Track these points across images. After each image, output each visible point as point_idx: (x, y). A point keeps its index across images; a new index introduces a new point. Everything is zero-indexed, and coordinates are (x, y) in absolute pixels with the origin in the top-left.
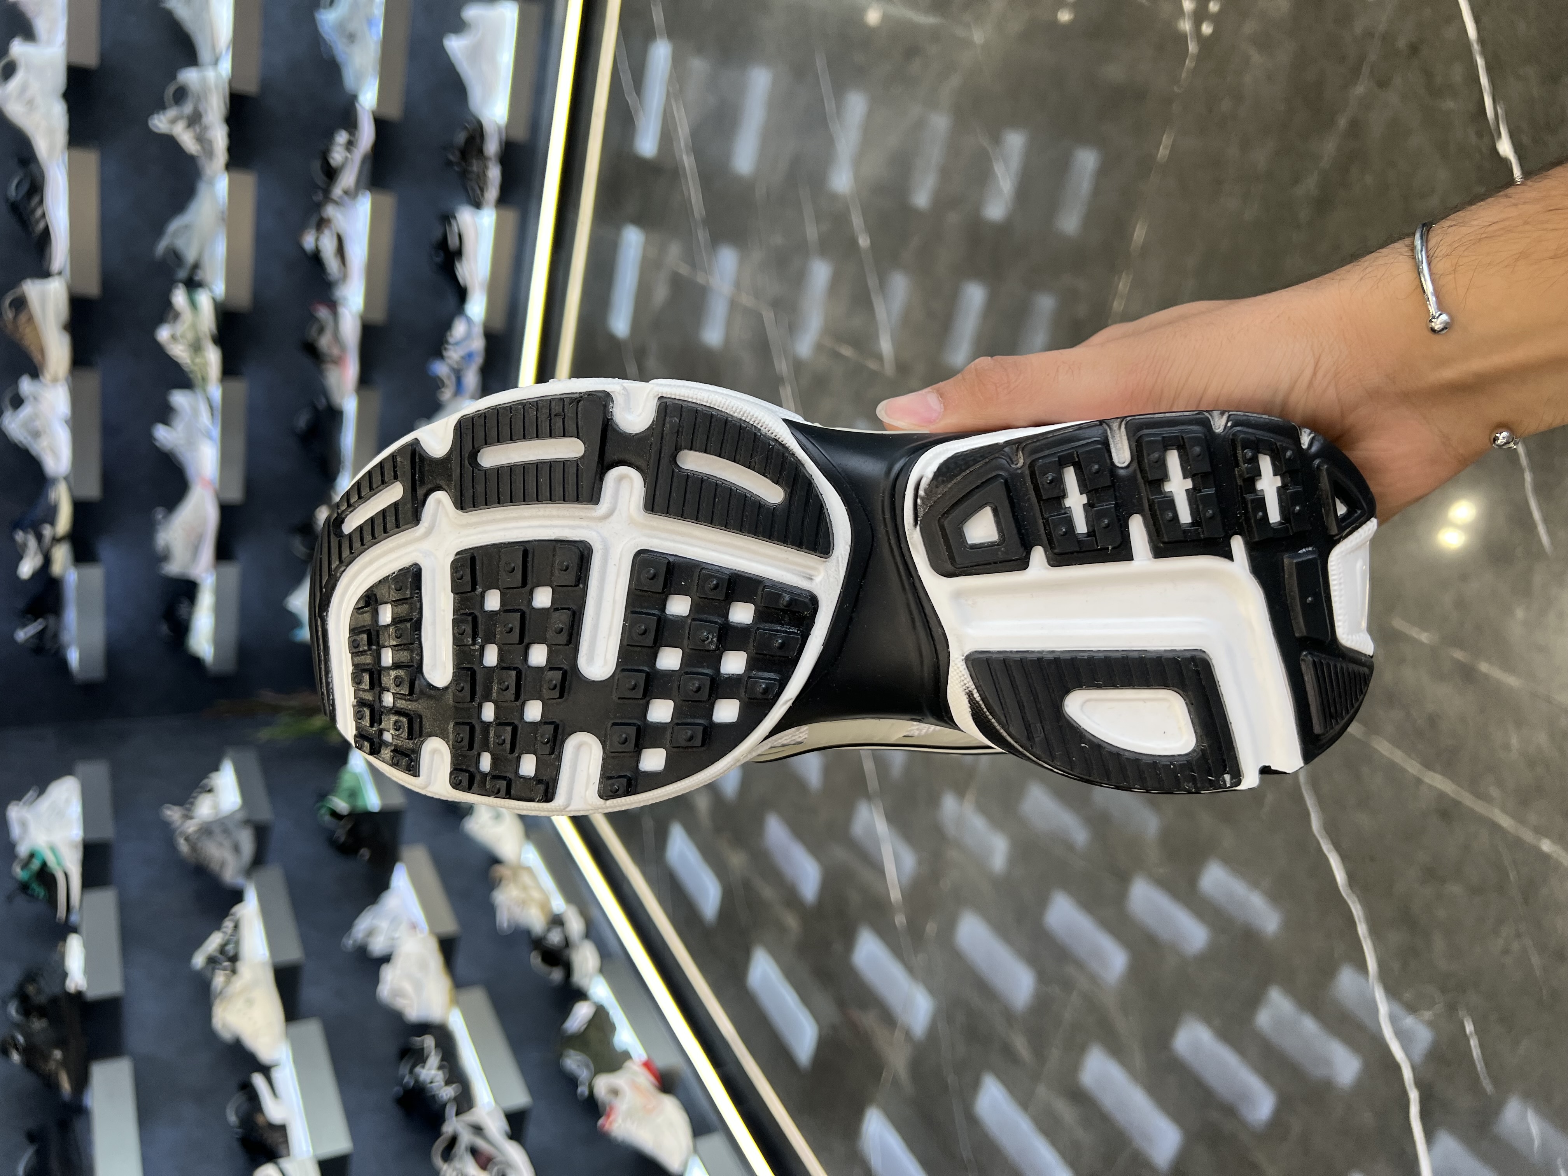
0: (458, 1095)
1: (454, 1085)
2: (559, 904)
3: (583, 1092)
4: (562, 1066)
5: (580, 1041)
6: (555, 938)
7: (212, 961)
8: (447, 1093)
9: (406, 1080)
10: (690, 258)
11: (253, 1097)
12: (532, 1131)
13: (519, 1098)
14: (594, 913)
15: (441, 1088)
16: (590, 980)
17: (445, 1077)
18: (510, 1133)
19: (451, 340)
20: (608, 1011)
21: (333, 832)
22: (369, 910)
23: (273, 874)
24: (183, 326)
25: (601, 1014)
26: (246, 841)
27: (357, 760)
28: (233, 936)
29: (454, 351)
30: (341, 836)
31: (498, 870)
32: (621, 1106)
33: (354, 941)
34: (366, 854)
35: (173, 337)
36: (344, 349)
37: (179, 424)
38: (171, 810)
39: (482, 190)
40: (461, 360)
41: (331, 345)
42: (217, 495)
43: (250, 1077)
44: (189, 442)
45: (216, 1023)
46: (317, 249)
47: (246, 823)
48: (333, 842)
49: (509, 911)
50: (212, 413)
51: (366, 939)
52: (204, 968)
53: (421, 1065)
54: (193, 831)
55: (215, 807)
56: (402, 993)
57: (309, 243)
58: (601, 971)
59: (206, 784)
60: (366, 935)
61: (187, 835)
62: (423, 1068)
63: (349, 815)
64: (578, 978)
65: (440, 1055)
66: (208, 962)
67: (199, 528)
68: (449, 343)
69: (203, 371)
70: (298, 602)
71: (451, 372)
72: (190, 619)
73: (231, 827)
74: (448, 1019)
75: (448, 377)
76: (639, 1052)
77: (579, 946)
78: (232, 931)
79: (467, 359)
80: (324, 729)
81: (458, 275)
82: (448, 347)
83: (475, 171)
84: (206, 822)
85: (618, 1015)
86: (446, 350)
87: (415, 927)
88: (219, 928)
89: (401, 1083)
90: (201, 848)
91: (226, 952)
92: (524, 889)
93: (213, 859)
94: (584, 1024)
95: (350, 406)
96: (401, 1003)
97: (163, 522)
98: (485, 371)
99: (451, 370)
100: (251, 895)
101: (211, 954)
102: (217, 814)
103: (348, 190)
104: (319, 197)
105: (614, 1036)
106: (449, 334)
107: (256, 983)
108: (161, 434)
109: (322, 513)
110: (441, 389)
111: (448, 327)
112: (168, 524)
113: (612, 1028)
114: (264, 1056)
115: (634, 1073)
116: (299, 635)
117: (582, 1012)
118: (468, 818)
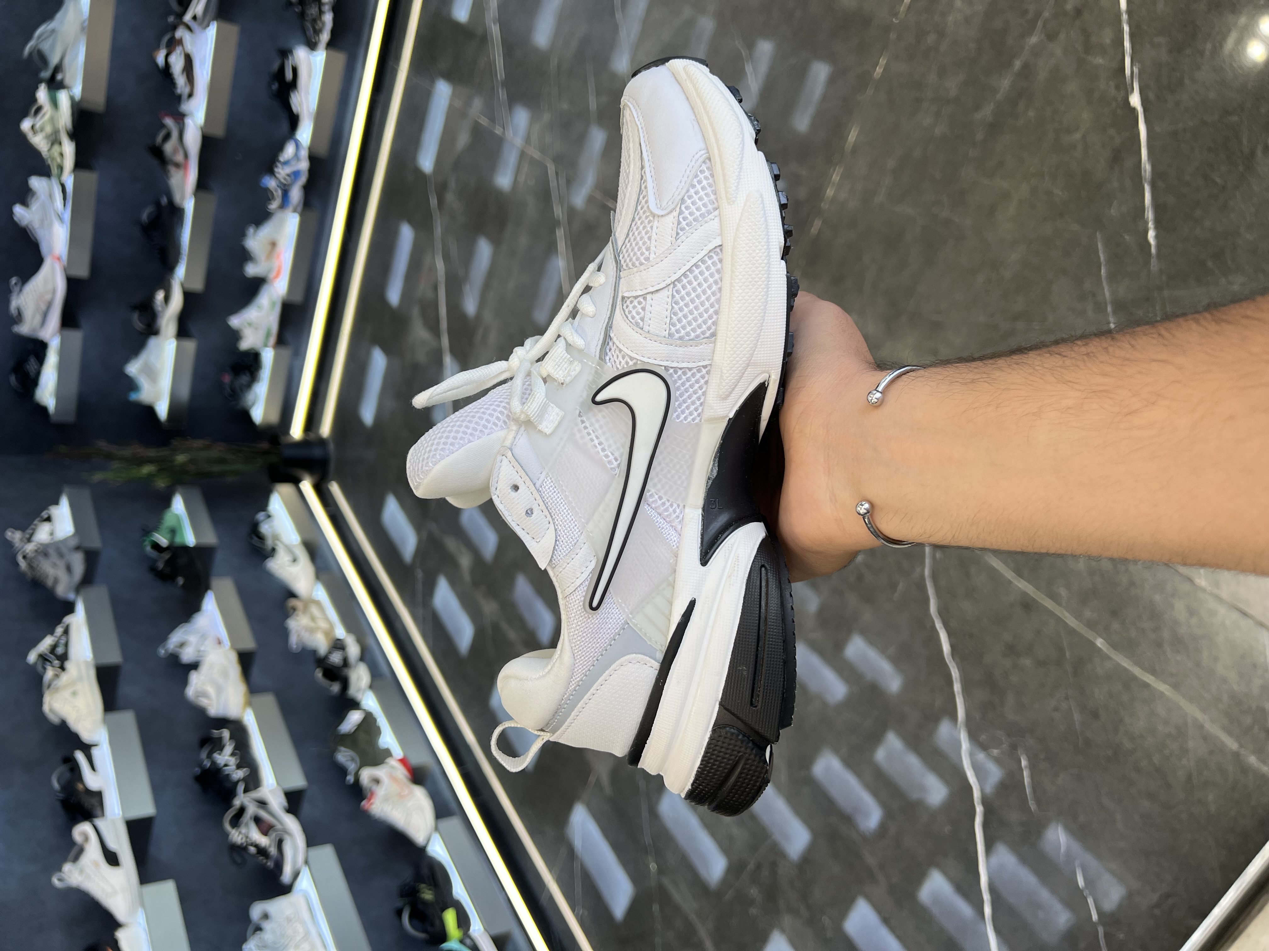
0: (247, 776)
1: (245, 769)
2: (340, 632)
3: (349, 780)
4: (335, 757)
5: (350, 740)
6: (336, 658)
7: (43, 658)
8: (239, 774)
9: (205, 763)
10: (491, 112)
11: (75, 769)
12: (306, 807)
13: (298, 781)
14: (370, 641)
15: (233, 771)
16: (363, 694)
17: (236, 761)
18: (287, 808)
19: (282, 159)
20: (375, 717)
21: (155, 561)
22: (182, 627)
23: (100, 592)
24: (43, 120)
25: (369, 720)
26: (78, 563)
27: (178, 505)
28: (62, 640)
29: (283, 169)
30: (161, 565)
31: (292, 602)
32: (380, 792)
33: (166, 650)
34: (181, 581)
35: (33, 127)
36: (186, 156)
37: (35, 206)
38: (13, 533)
39: (318, 32)
40: (287, 177)
41: (175, 151)
42: (65, 270)
43: (73, 753)
44: (42, 222)
45: (46, 708)
46: (167, 65)
47: (78, 548)
48: (153, 569)
49: (299, 636)
50: (65, 198)
51: (177, 649)
52: (36, 663)
53: (218, 752)
54: (31, 551)
55: (52, 534)
56: (205, 695)
57: (160, 59)
58: (371, 687)
59: (44, 515)
60: (176, 647)
61: (25, 554)
62: (220, 754)
63: (168, 548)
64: (352, 691)
65: (234, 745)
66: (40, 659)
67: (48, 297)
68: (279, 162)
69: (59, 160)
70: (133, 368)
71: (278, 186)
72: (38, 374)
73: (64, 550)
74: (243, 717)
75: (276, 191)
76: (398, 752)
77: (355, 667)
78: (62, 635)
79: (293, 177)
80: (150, 476)
81: (291, 102)
82: (279, 165)
83: (312, 14)
84: (41, 544)
85: (383, 722)
86: (276, 167)
87: (219, 642)
88: (52, 633)
89: (200, 765)
90: (38, 565)
91: (55, 652)
92: (313, 619)
93: (47, 576)
94: (355, 726)
95: (189, 205)
96: (203, 702)
97: (16, 289)
98: (308, 189)
99: (279, 185)
100: (80, 608)
101: (42, 653)
102: (52, 539)
103: (197, 16)
104: (171, 19)
105: (379, 738)
106: (281, 154)
107: (80, 678)
108: (18, 210)
109: (160, 296)
110: (270, 200)
111: (280, 148)
112: (21, 290)
113: (378, 731)
114: (86, 736)
115: (392, 767)
116: (134, 397)
117: (354, 718)
118: (271, 558)
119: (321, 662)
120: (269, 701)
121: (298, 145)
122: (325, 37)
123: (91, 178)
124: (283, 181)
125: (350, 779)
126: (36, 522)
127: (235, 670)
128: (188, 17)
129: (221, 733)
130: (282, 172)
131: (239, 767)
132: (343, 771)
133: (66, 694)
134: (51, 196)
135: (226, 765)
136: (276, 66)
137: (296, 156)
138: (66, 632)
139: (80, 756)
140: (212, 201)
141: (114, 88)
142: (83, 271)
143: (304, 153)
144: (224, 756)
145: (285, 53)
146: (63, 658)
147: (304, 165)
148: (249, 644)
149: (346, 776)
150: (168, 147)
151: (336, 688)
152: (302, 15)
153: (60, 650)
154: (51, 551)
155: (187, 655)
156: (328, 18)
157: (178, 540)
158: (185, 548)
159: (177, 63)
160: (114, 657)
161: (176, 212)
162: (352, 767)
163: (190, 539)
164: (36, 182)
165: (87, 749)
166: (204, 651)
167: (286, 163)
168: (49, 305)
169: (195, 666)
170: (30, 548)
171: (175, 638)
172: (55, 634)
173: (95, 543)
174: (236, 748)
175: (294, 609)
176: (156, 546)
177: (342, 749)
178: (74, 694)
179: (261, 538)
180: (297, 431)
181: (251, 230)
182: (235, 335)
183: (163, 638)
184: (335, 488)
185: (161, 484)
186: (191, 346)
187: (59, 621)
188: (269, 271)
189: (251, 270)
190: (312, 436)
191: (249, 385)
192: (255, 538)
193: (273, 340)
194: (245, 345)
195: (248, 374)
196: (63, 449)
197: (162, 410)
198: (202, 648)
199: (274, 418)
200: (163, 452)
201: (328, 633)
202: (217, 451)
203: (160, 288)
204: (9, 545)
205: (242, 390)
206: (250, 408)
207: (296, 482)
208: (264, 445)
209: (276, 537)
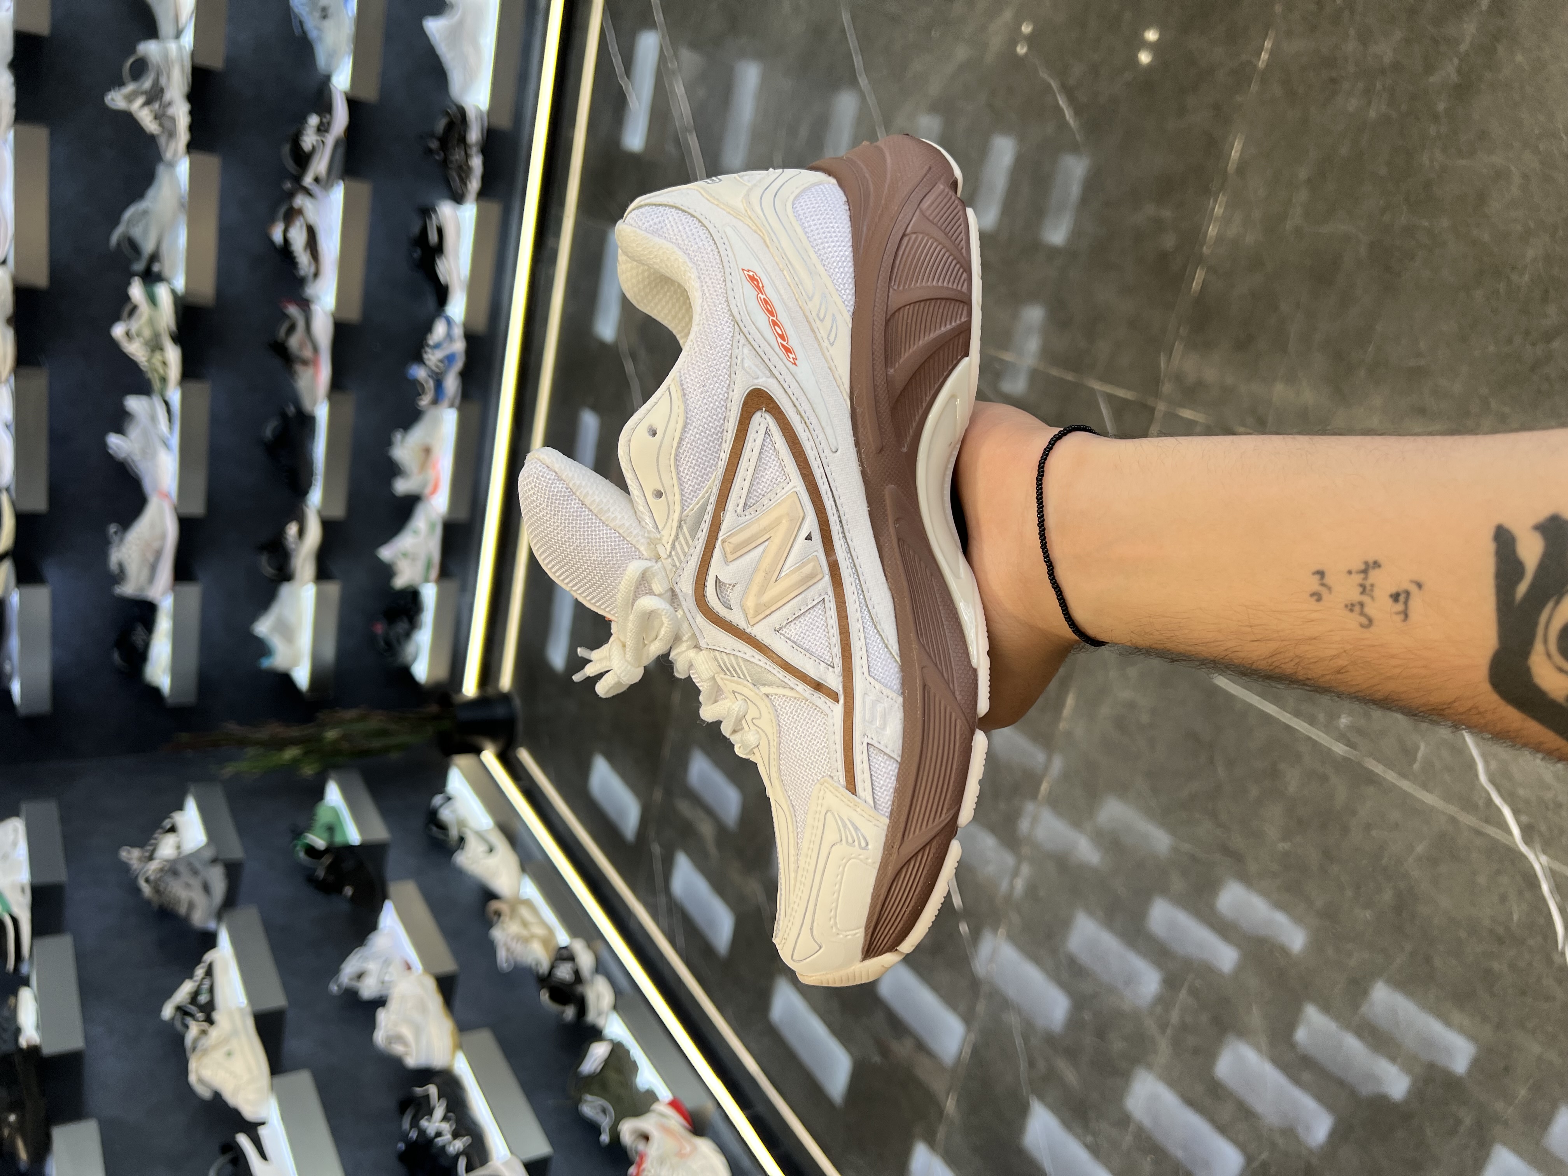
0: (469, 1146)
1: (466, 1138)
2: (563, 938)
3: (604, 1140)
4: (581, 1111)
5: (597, 1083)
6: (564, 972)
7: (182, 1011)
8: (457, 1146)
9: (410, 1135)
11: (239, 1160)
13: (539, 1146)
14: (602, 948)
15: (449, 1142)
16: (606, 1019)
17: (452, 1128)
19: (431, 342)
20: (626, 1047)
21: (312, 870)
22: (356, 953)
23: (249, 915)
24: (139, 322)
25: (618, 1052)
26: (217, 880)
27: (333, 795)
28: (205, 984)
29: (433, 354)
30: (321, 873)
31: (494, 905)
32: (652, 1151)
33: (338, 986)
34: (349, 891)
35: (128, 334)
36: (316, 349)
37: (134, 432)
38: (129, 852)
39: (464, 181)
40: (440, 364)
41: (302, 345)
42: (176, 509)
43: (234, 1138)
44: (144, 452)
45: (192, 1078)
46: (286, 240)
47: (214, 861)
48: (311, 880)
49: (508, 950)
50: (170, 420)
51: (355, 984)
52: (173, 1019)
53: (426, 1117)
54: (154, 871)
55: (178, 847)
56: (400, 1039)
57: (277, 235)
58: (615, 1008)
59: (167, 824)
60: (351, 979)
61: (147, 875)
62: (429, 1120)
63: (327, 850)
64: (591, 1016)
65: (445, 1105)
66: (178, 1013)
67: (156, 545)
68: (428, 345)
69: (161, 371)
70: (263, 627)
71: (429, 376)
72: (147, 645)
73: (198, 866)
74: (452, 1066)
75: (427, 382)
76: (664, 1093)
77: (593, 983)
78: (203, 978)
79: (446, 362)
80: (295, 761)
81: (438, 271)
82: (428, 350)
83: (457, 160)
84: (167, 861)
85: (637, 1053)
86: (426, 352)
87: (409, 968)
88: (191, 976)
89: (405, 1137)
90: (165, 889)
91: (198, 1002)
92: (525, 924)
93: (179, 901)
94: (600, 1064)
95: (322, 412)
96: (398, 1049)
97: (116, 539)
98: (465, 375)
99: (430, 374)
100: (224, 939)
101: (180, 1005)
102: (179, 853)
103: (320, 177)
104: (288, 185)
105: (636, 1077)
106: (429, 336)
107: (235, 1033)
108: (114, 441)
109: (292, 529)
110: (420, 395)
111: (428, 328)
112: (122, 540)
113: (634, 1067)
114: (249, 1113)
115: (662, 1115)
116: (266, 663)
117: (598, 1052)
118: (459, 852)
119: (546, 981)
120: (484, 1039)
121: (449, 322)
122: (474, 185)
123: (202, 389)
124: (434, 368)
125: (605, 1138)
126: (156, 835)
127: (434, 1000)
128: (308, 180)
129: (427, 1090)
130: (432, 357)
131: (456, 1135)
132: (594, 1129)
133: (218, 1055)
134: (153, 418)
135: (439, 1134)
136: (416, 229)
137: (449, 336)
138: (209, 973)
139: (243, 1140)
140: (349, 402)
141: (224, 274)
142: (197, 508)
143: (458, 331)
144: (435, 1122)
145: (427, 212)
146: (208, 1011)
147: (459, 346)
148: (448, 965)
149: (600, 1134)
150: (294, 342)
151: (570, 1012)
152: (445, 163)
153: (203, 999)
154: (182, 868)
155: (368, 989)
156: (477, 163)
157: (338, 839)
158: (349, 849)
159: (298, 238)
160: (276, 999)
161: (306, 421)
162: (605, 1123)
163: (353, 835)
164: (134, 404)
165: (252, 1129)
166: (390, 982)
167: (437, 346)
168: (158, 554)
169: (380, 1002)
170: (154, 866)
171: (350, 968)
172: (195, 978)
173: (236, 851)
174: (448, 1109)
175: (498, 914)
176: (311, 851)
177: (589, 1097)
178: (229, 1054)
179: (442, 827)
180: (470, 687)
181: (398, 436)
182: (387, 571)
183: (335, 970)
184: (524, 756)
185: (308, 771)
186: (333, 589)
187: (198, 961)
188: (425, 485)
189: (402, 486)
190: (490, 691)
191: (408, 635)
192: (434, 829)
193: (434, 573)
194: (400, 582)
195: (405, 620)
196: (184, 737)
197: (302, 677)
198: (387, 978)
199: (442, 673)
200: (308, 730)
201: (547, 940)
202: (376, 721)
203: (291, 520)
204: (125, 868)
205: (399, 642)
206: (412, 664)
207: (477, 751)
208: (434, 709)
209: (462, 824)
